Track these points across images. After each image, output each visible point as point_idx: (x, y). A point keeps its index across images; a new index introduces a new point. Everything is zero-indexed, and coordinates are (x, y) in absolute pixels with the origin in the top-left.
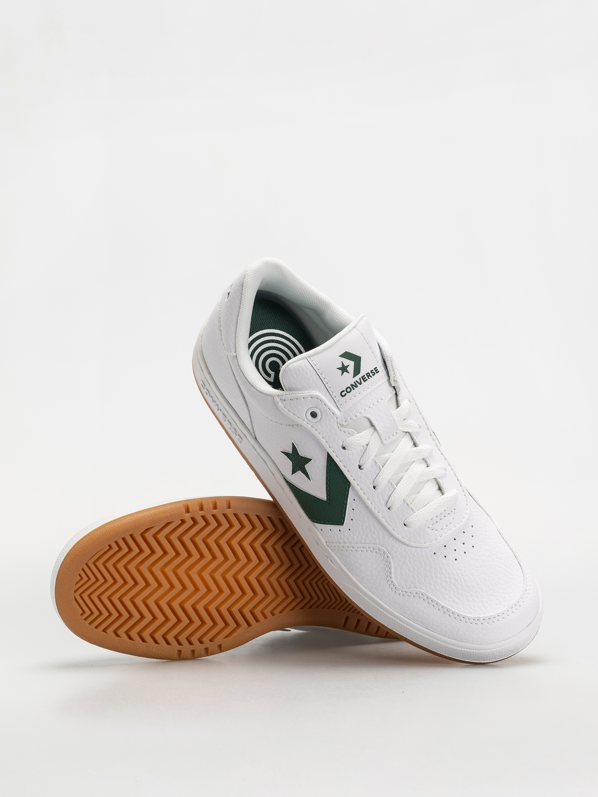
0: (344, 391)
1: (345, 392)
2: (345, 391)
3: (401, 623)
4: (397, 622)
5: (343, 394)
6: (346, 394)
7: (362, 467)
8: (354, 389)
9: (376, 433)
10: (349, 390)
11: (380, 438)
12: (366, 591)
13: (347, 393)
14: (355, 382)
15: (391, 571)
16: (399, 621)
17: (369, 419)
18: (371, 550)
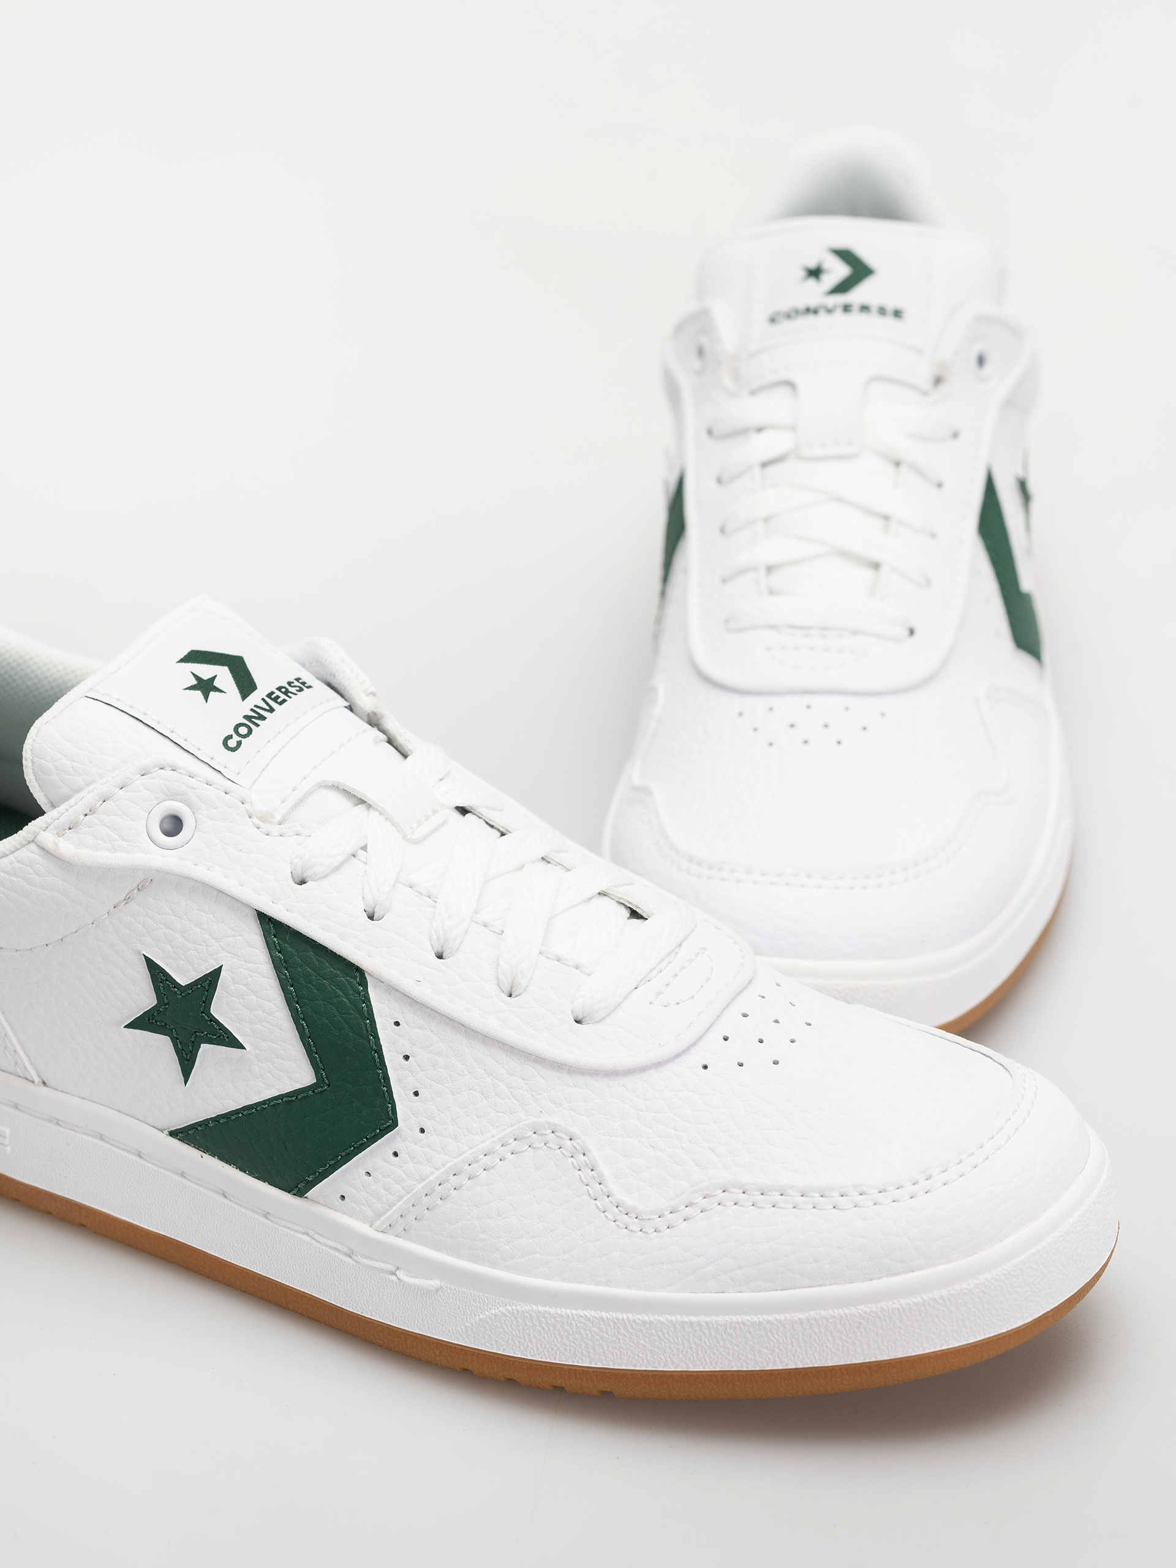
0: (232, 735)
1: (236, 738)
2: (235, 736)
3: (703, 1318)
4: (691, 1323)
5: (232, 743)
6: (239, 744)
7: (376, 910)
8: (258, 725)
9: (376, 813)
10: (243, 730)
11: (394, 824)
12: (556, 1284)
13: (243, 740)
14: (252, 710)
15: (601, 1175)
16: (694, 1319)
17: (335, 787)
18: (510, 1148)
